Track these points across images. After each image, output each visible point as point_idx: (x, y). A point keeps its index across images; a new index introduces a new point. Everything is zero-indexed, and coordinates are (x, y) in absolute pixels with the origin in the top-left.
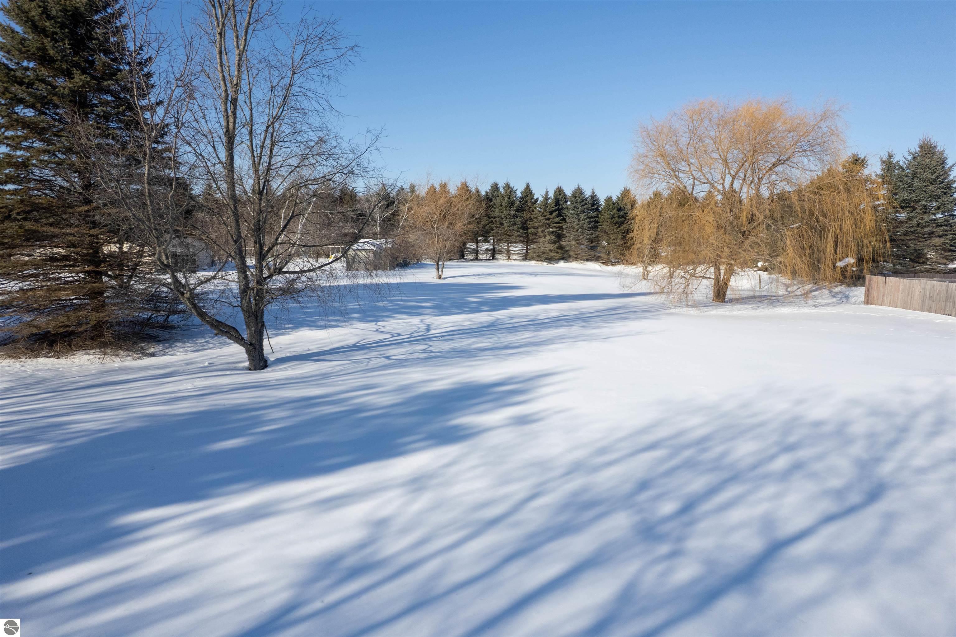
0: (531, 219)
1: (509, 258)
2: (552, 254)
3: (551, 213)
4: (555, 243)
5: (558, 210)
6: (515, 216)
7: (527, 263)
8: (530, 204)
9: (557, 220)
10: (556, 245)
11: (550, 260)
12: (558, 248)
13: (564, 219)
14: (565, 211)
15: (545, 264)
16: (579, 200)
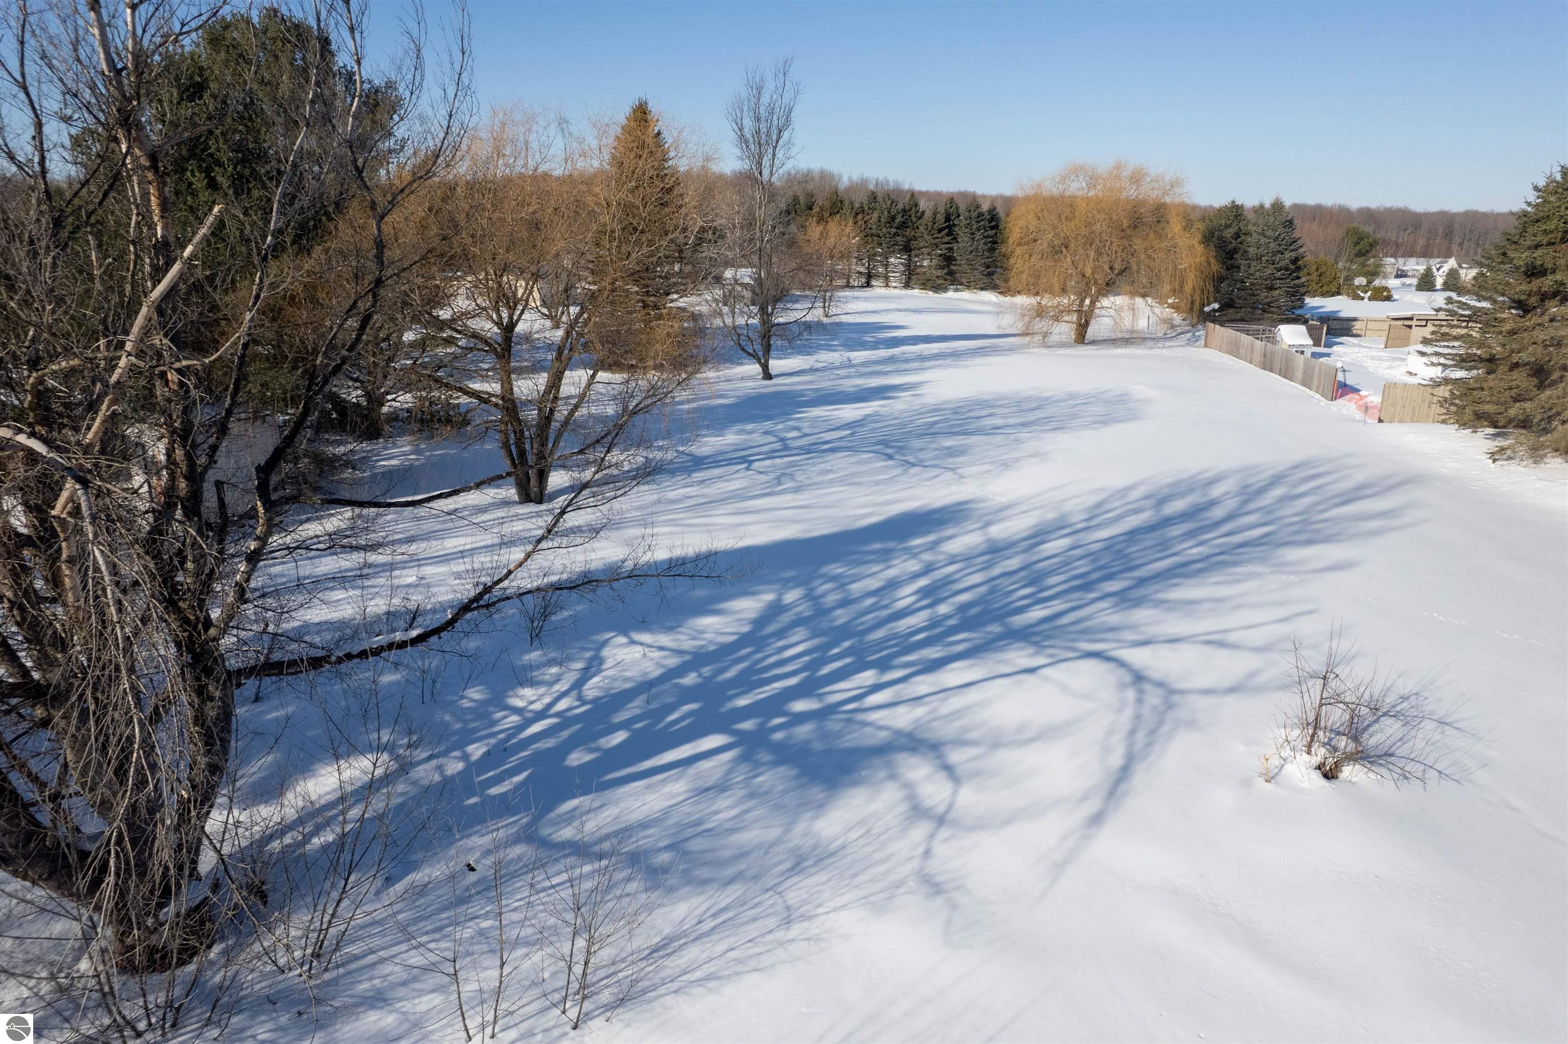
0: (915, 238)
1: (887, 286)
2: (940, 282)
3: (940, 231)
4: (942, 268)
5: (949, 227)
6: (897, 235)
7: (909, 292)
8: (914, 219)
9: (947, 239)
10: (946, 271)
11: (938, 288)
12: (947, 274)
13: (955, 239)
14: (956, 229)
15: (931, 293)
16: (974, 215)
